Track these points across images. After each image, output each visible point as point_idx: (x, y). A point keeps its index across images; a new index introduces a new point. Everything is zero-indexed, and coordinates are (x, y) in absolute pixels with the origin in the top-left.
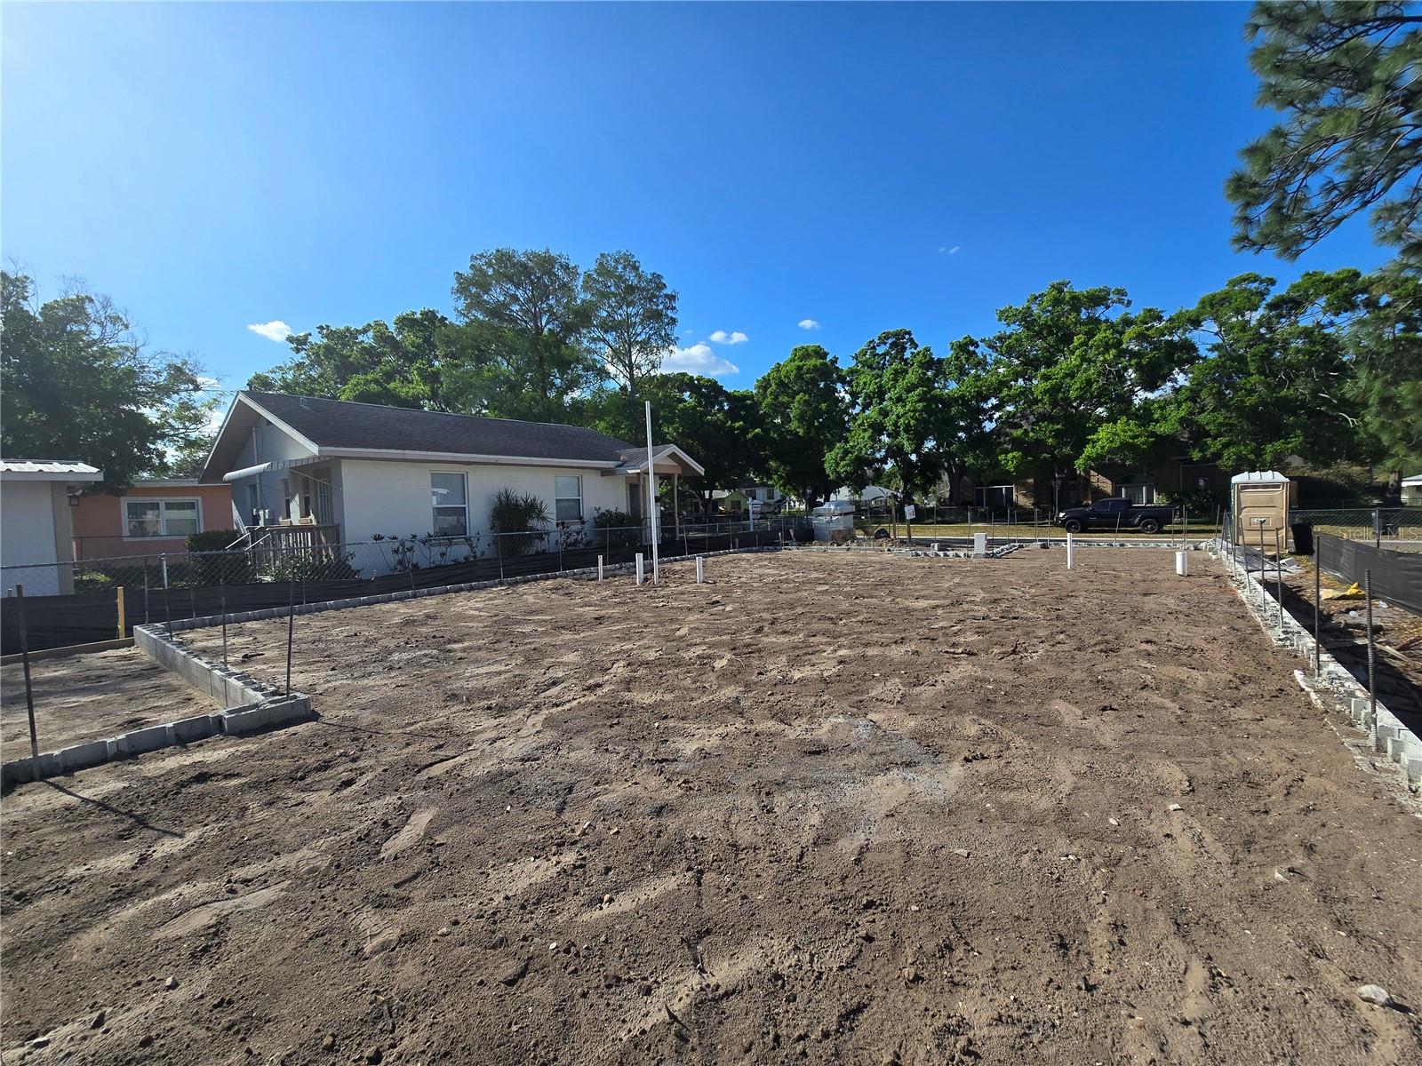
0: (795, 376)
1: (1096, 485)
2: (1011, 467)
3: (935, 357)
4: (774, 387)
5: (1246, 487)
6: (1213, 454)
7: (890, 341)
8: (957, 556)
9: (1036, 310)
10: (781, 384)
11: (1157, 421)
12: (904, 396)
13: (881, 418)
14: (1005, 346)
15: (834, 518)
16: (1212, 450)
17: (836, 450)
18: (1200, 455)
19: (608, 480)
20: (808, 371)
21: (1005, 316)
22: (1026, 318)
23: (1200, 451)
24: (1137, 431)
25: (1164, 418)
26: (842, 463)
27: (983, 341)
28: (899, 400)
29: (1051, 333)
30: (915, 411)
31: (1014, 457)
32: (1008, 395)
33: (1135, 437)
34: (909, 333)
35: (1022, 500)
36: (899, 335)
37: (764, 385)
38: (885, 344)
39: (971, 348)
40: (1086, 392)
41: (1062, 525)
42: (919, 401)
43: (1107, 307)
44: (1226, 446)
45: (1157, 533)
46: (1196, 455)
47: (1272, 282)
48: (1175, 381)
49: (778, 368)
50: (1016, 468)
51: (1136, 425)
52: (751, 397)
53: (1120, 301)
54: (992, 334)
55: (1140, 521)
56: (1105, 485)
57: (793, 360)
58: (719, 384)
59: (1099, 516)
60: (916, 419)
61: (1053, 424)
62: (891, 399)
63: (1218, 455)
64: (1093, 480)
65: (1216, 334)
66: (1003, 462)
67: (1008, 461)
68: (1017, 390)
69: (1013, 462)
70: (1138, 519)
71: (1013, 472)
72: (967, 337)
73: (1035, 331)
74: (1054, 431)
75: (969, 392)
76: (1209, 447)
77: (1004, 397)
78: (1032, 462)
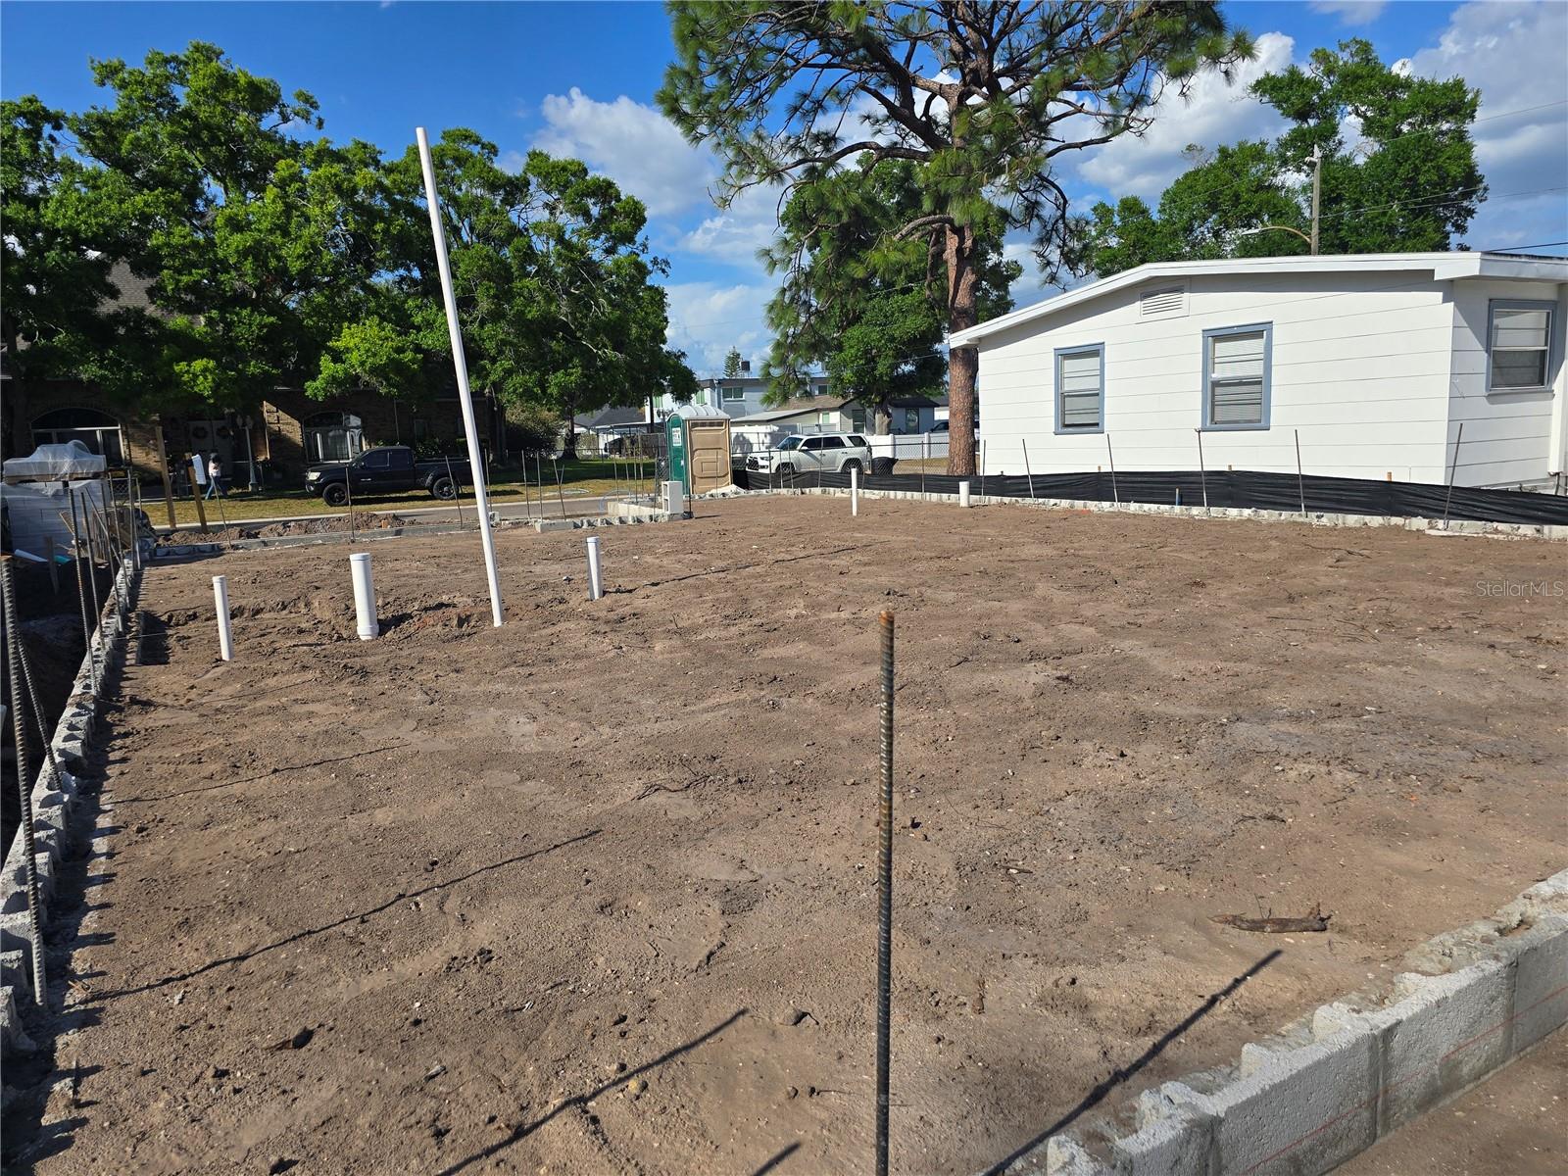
2: (204, 386)
11: (419, 329)
16: (493, 377)
21: (109, 73)
24: (398, 341)
31: (205, 370)
32: (168, 245)
33: (400, 350)
41: (317, 494)
43: (285, 119)
44: (509, 372)
47: (493, 150)
50: (215, 389)
51: (393, 330)
53: (306, 115)
55: (434, 481)
56: (290, 428)
61: (261, 314)
64: (269, 417)
66: (186, 378)
67: (196, 376)
68: (185, 237)
69: (206, 378)
70: (430, 478)
71: (209, 397)
72: (30, 101)
73: (185, 129)
74: (265, 326)
75: (85, 223)
76: (488, 374)
77: (159, 248)
78: (233, 381)
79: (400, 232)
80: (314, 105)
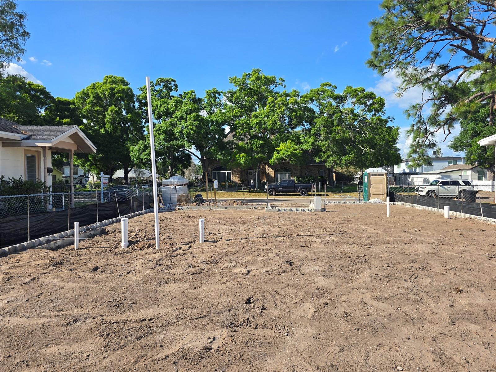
0: (109, 94)
1: (268, 172)
2: (242, 161)
3: (197, 97)
4: (92, 98)
5: (372, 175)
6: (324, 160)
7: (163, 84)
9: (248, 82)
10: (97, 97)
11: (302, 143)
12: (184, 117)
13: (171, 127)
14: (232, 96)
15: (177, 187)
16: (324, 158)
17: (139, 145)
18: (319, 160)
19: (9, 150)
20: (118, 92)
21: (233, 80)
22: (243, 86)
23: (319, 158)
24: (295, 147)
25: (306, 142)
26: (144, 153)
27: (222, 92)
28: (181, 118)
29: (255, 94)
30: (193, 125)
31: (243, 156)
32: (239, 123)
33: (295, 150)
34: (174, 81)
35: (236, 179)
36: (168, 81)
37: (85, 95)
38: (160, 85)
39: (217, 95)
40: (274, 126)
41: (267, 192)
42: (195, 120)
43: (276, 86)
44: (329, 156)
46: (318, 160)
47: (336, 87)
48: (304, 125)
49: (94, 87)
50: (245, 162)
51: (295, 144)
52: (73, 103)
53: (282, 85)
54: (226, 90)
55: (300, 190)
57: (105, 83)
58: (47, 90)
59: (284, 187)
60: (194, 131)
61: (260, 141)
62: (176, 117)
63: (325, 161)
64: (267, 170)
65: (317, 107)
66: (238, 159)
67: (240, 158)
68: (243, 121)
69: (243, 159)
70: (299, 189)
71: (243, 164)
72: (214, 89)
73: (248, 92)
74: (260, 144)
75: (220, 119)
76: (323, 157)
77: (237, 124)
78: (251, 159)
79: (299, 115)
80: (284, 81)
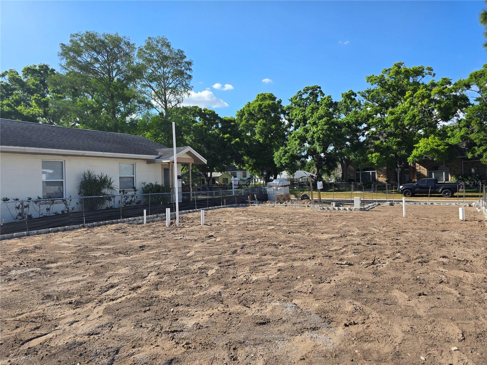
0: (258, 110)
1: (419, 171)
2: (374, 161)
3: (334, 101)
4: (246, 115)
6: (478, 155)
7: (310, 91)
8: (345, 210)
9: (386, 77)
10: (250, 114)
11: (449, 137)
12: (317, 122)
13: (304, 133)
14: (370, 95)
15: (279, 188)
16: (478, 153)
17: (280, 151)
18: (471, 155)
19: (151, 166)
20: (265, 107)
21: (370, 79)
22: (382, 82)
23: (472, 153)
24: (439, 142)
25: (453, 136)
26: (284, 158)
27: (359, 93)
28: (314, 124)
29: (394, 90)
30: (322, 130)
31: (376, 156)
32: (372, 122)
33: (438, 146)
34: (320, 88)
35: (382, 179)
36: (314, 88)
37: (241, 114)
38: (307, 93)
39: (353, 97)
40: (412, 121)
41: (402, 193)
42: (325, 124)
43: (423, 77)
45: (451, 197)
46: (470, 156)
48: (458, 116)
49: (249, 105)
50: (377, 162)
51: (438, 139)
52: (234, 121)
53: (430, 74)
54: (364, 89)
55: (442, 191)
56: (423, 171)
57: (257, 101)
58: (216, 113)
59: (422, 188)
60: (323, 134)
61: (396, 138)
62: (310, 123)
63: (481, 156)
64: (417, 168)
65: (478, 92)
66: (370, 158)
67: (373, 158)
68: (377, 119)
69: (375, 158)
70: (441, 189)
71: (376, 164)
72: (350, 91)
73: (386, 88)
74: (396, 142)
75: (352, 120)
76: (476, 152)
77: (370, 123)
78: (385, 159)
80: (432, 70)
